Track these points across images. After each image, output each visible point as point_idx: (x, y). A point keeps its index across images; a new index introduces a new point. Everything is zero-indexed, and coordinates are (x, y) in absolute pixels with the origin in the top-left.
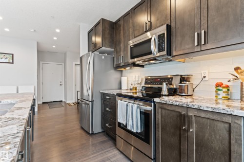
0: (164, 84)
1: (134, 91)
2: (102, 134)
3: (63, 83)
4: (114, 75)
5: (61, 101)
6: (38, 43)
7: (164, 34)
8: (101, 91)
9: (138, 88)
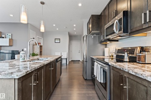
0: (126, 53)
1: (112, 57)
2: (91, 81)
3: (80, 51)
4: (101, 47)
5: (79, 61)
6: (69, 32)
7: (121, 18)
8: (91, 56)
9: (114, 56)
